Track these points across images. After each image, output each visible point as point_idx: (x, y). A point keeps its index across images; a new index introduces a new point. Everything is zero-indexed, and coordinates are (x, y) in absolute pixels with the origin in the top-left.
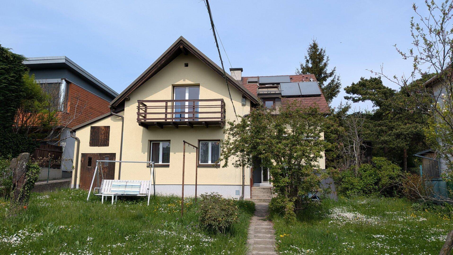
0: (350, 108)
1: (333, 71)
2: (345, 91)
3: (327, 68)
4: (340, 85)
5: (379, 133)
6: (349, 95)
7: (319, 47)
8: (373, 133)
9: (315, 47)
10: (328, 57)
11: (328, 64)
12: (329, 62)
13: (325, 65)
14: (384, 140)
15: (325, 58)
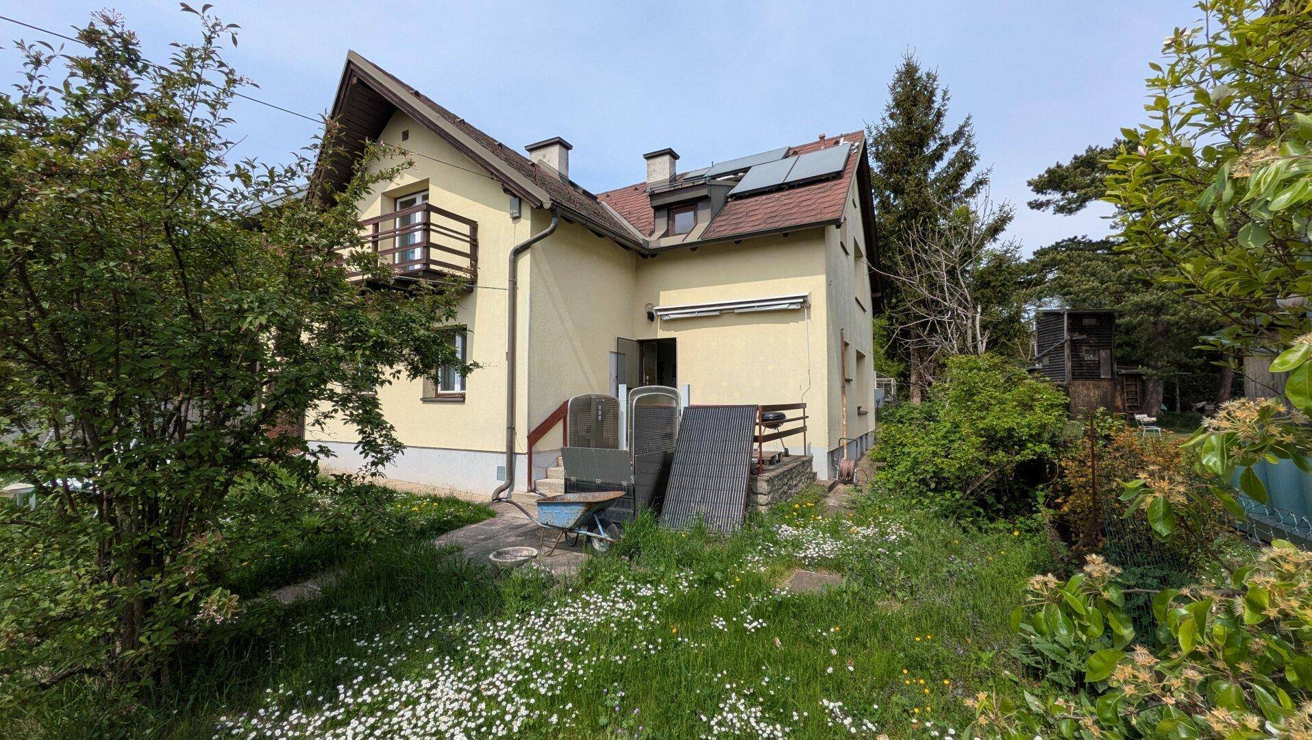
0: (1010, 219)
1: (962, 127)
2: (1032, 188)
3: (944, 120)
4: (977, 159)
5: (1128, 283)
6: (1042, 198)
7: (922, 73)
8: (1107, 288)
9: (910, 72)
10: (945, 93)
11: (945, 110)
12: (950, 105)
13: (939, 115)
14: (1142, 301)
15: (938, 99)
